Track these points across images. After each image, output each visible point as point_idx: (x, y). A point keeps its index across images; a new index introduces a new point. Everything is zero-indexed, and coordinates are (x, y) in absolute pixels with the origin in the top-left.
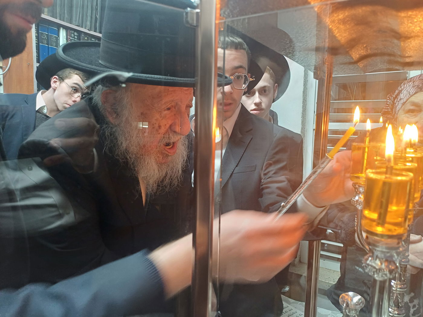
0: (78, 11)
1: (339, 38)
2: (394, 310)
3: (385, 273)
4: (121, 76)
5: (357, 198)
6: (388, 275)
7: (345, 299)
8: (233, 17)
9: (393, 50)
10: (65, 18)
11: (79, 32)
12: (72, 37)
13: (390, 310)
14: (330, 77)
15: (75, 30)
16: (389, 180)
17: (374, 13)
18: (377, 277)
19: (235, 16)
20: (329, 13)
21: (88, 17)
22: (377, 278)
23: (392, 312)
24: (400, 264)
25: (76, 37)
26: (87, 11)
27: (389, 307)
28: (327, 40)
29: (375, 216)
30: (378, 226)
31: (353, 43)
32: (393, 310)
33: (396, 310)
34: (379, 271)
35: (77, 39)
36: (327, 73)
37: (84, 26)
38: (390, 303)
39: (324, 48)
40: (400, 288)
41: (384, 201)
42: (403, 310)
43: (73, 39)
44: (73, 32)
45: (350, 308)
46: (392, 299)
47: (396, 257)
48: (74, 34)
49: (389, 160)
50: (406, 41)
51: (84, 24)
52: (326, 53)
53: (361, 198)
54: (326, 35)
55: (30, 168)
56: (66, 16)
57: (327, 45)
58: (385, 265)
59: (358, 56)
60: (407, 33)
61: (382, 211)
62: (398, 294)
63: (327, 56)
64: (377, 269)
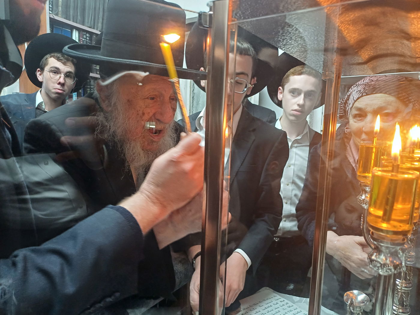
0: (91, 13)
1: (348, 39)
2: (399, 308)
3: (390, 268)
4: (138, 75)
5: (363, 197)
6: (393, 270)
7: (350, 296)
8: (244, 18)
9: (403, 50)
10: (78, 20)
11: (91, 34)
12: (84, 38)
13: (394, 308)
14: (339, 77)
15: (87, 32)
16: (396, 178)
17: (384, 14)
18: (381, 271)
19: (247, 17)
20: (338, 14)
21: (100, 19)
22: (381, 273)
23: (396, 310)
24: (406, 263)
25: (88, 38)
26: (99, 13)
27: (393, 305)
28: (336, 41)
29: (380, 213)
30: (384, 223)
31: (362, 44)
32: (397, 309)
33: (401, 308)
34: (384, 266)
35: (89, 40)
36: (336, 73)
37: (95, 28)
38: (395, 300)
39: (333, 49)
40: (405, 287)
41: (390, 198)
42: (407, 308)
43: (85, 40)
44: (85, 33)
45: (354, 305)
46: (396, 296)
47: (401, 253)
48: (86, 35)
49: (395, 159)
50: (416, 42)
51: (95, 26)
52: (335, 54)
53: (367, 197)
54: (335, 35)
55: (46, 162)
56: (79, 18)
57: (336, 46)
58: (389, 260)
59: (367, 57)
60: (416, 34)
61: (388, 208)
62: (403, 292)
63: (335, 57)
64: (381, 264)
